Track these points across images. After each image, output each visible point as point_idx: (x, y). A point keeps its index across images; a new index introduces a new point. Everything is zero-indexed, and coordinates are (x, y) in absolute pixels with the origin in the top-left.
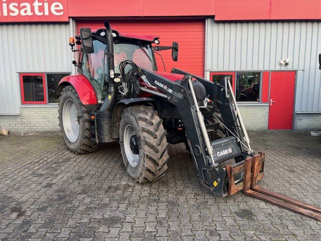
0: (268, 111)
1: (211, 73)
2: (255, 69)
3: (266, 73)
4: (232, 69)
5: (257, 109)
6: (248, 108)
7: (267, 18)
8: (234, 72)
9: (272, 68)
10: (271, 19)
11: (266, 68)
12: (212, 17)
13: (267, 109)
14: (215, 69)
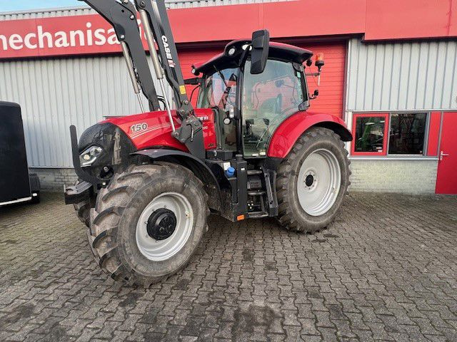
0: (436, 168)
1: (354, 114)
2: (419, 108)
3: (436, 114)
4: (385, 109)
5: (420, 165)
6: (407, 163)
7: (444, 34)
8: (388, 113)
9: (446, 107)
10: (450, 35)
11: (437, 108)
12: (359, 36)
13: (436, 165)
14: (360, 109)
